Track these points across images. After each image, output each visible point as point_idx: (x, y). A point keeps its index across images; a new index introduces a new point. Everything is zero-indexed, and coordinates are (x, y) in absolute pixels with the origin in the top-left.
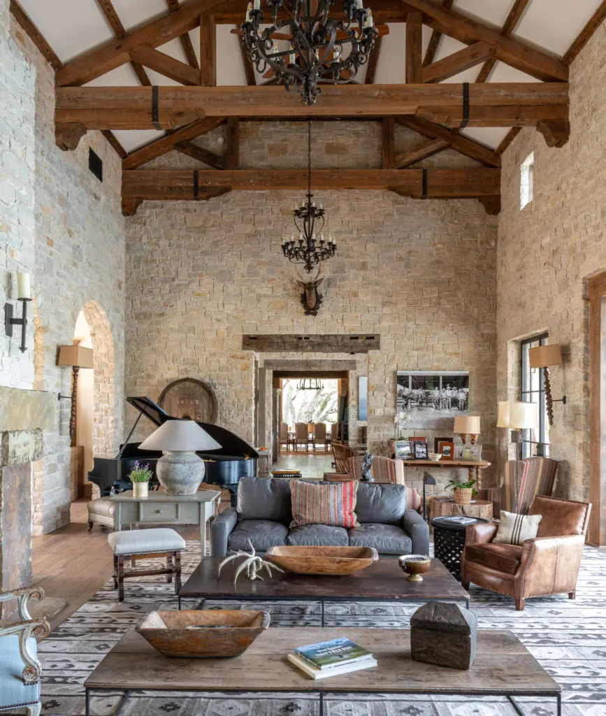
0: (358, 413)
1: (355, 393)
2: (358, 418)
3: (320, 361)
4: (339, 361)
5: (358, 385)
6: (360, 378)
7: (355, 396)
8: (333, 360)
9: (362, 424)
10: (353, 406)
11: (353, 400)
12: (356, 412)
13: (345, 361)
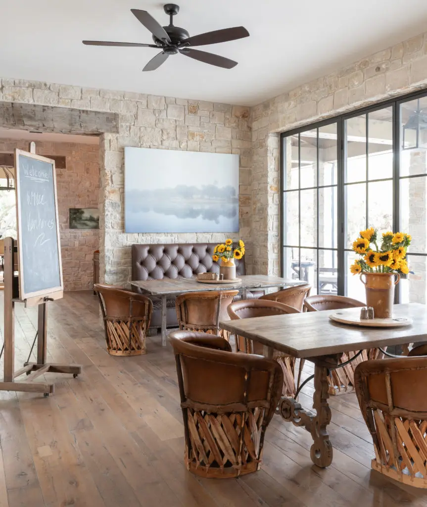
0: (123, 218)
1: (117, 178)
2: (123, 228)
3: (44, 108)
4: (83, 111)
5: (123, 164)
6: (127, 149)
7: (116, 185)
8: (72, 110)
9: (130, 240)
10: (113, 205)
11: (113, 192)
12: (118, 216)
13: (96, 113)
